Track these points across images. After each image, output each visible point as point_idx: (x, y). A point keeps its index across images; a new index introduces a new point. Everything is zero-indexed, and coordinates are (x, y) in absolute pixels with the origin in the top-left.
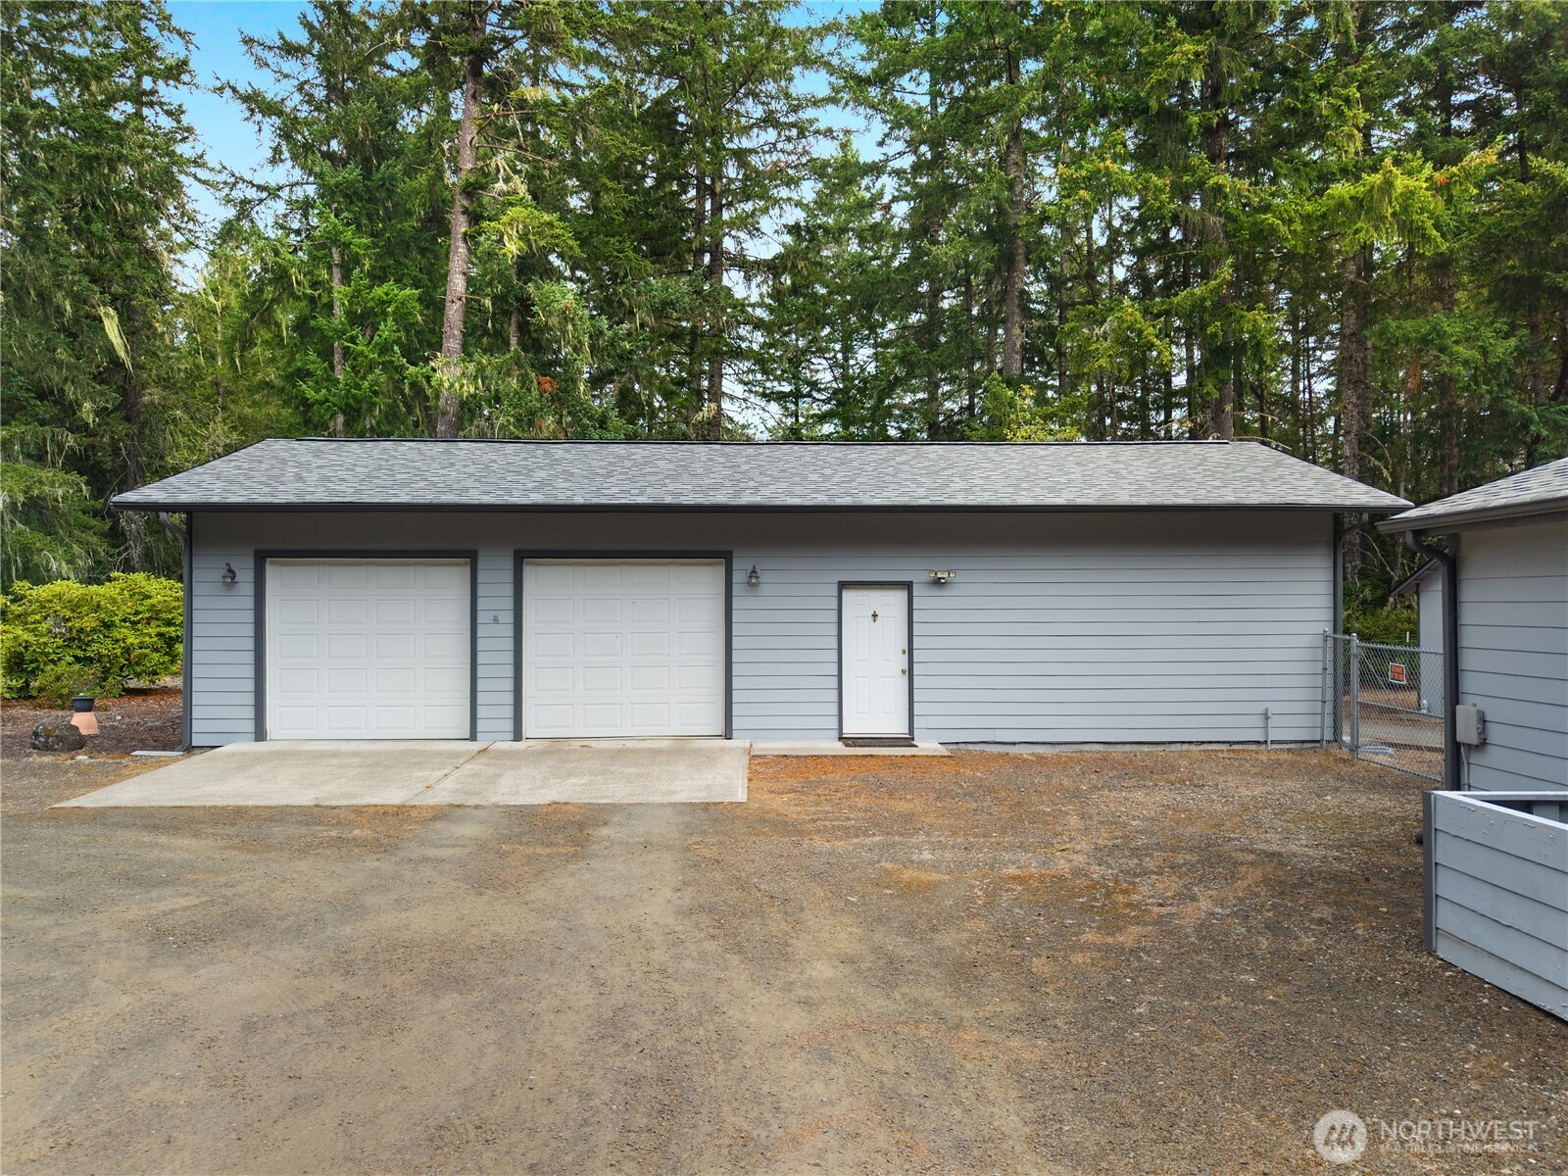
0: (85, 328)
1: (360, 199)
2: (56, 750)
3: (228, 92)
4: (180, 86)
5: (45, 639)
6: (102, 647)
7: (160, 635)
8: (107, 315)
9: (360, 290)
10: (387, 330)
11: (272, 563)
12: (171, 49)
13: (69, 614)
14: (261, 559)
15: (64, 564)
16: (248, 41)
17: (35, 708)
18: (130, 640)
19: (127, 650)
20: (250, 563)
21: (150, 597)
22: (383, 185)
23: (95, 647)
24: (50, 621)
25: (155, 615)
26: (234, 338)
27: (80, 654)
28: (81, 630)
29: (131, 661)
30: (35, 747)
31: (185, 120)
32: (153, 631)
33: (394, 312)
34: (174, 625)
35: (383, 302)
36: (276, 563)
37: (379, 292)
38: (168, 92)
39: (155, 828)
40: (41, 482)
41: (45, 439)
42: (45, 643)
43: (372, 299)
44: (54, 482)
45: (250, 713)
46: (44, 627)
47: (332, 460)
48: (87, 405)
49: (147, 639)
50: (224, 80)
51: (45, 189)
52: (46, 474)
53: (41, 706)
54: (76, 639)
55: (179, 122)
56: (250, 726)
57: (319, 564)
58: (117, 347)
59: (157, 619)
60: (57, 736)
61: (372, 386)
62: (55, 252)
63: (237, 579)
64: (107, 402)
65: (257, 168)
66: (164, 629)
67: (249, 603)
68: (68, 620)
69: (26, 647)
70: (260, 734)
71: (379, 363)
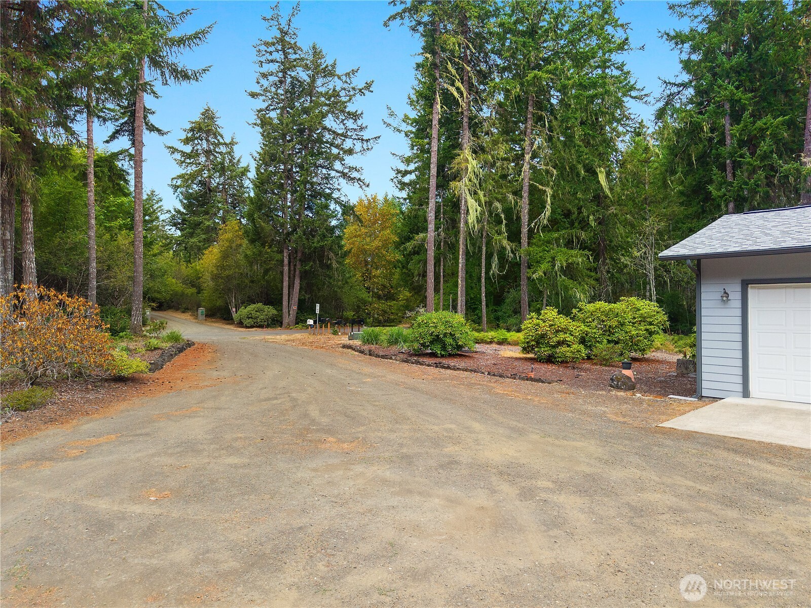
0: (587, 181)
1: (744, 71)
2: (622, 389)
3: (665, 37)
4: (624, 52)
5: (595, 331)
6: (619, 335)
7: (646, 330)
8: (600, 172)
9: (747, 126)
10: (764, 146)
11: (751, 287)
12: (619, 35)
13: (605, 318)
14: (745, 284)
15: (582, 295)
16: (672, 7)
17: (593, 364)
18: (633, 332)
19: (631, 337)
20: (738, 288)
21: (639, 310)
22: (761, 58)
23: (617, 335)
24: (596, 322)
25: (643, 319)
26: (666, 171)
27: (610, 338)
28: (610, 326)
29: (633, 343)
30: (611, 386)
31: (626, 69)
32: (643, 328)
33: (771, 134)
34: (653, 325)
35: (763, 129)
36: (755, 288)
37: (759, 123)
38: (616, 58)
39: (735, 451)
40: (572, 256)
41: (572, 236)
42: (595, 333)
43: (755, 129)
44: (577, 255)
45: (739, 380)
46: (594, 324)
47: (779, 222)
48: (591, 217)
49: (641, 332)
50: (663, 32)
51: (574, 117)
52: (574, 252)
53: (596, 364)
54: (609, 331)
55: (622, 70)
56: (739, 388)
57: (786, 287)
58: (604, 187)
59: (644, 322)
60: (623, 382)
61: (756, 181)
62: (578, 146)
63: (729, 298)
64: (600, 215)
65: (678, 74)
66: (648, 327)
67: (738, 312)
68: (603, 321)
69: (586, 335)
70: (746, 393)
71: (761, 168)
